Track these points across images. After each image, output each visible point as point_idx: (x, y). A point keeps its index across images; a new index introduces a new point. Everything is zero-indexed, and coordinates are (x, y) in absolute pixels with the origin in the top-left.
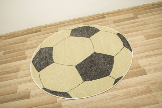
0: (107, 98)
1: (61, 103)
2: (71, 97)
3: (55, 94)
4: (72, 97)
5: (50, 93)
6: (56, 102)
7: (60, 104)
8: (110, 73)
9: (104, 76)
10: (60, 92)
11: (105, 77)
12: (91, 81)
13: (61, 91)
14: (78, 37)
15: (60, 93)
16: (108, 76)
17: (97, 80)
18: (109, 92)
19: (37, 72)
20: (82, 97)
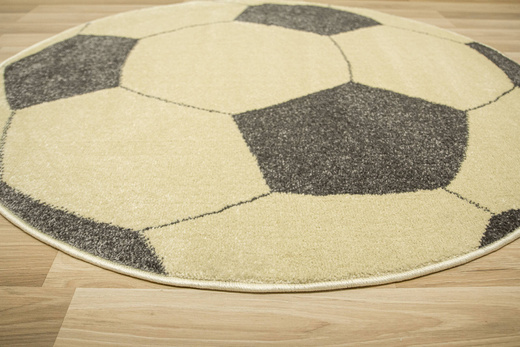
0: (440, 323)
1: (70, 295)
2: (156, 267)
3: (50, 230)
4: (166, 265)
5: (25, 216)
6: (38, 280)
7: (58, 300)
8: (451, 177)
9: (413, 188)
10: (94, 225)
11: (420, 192)
12: (320, 198)
13: (100, 219)
14: (272, 26)
15: (88, 223)
16: (436, 186)
17: (368, 197)
18: (454, 284)
19: (8, 107)
20: (247, 278)
